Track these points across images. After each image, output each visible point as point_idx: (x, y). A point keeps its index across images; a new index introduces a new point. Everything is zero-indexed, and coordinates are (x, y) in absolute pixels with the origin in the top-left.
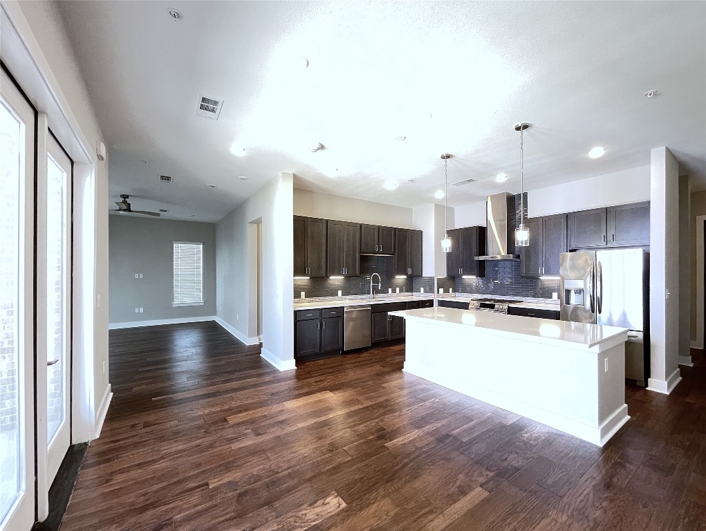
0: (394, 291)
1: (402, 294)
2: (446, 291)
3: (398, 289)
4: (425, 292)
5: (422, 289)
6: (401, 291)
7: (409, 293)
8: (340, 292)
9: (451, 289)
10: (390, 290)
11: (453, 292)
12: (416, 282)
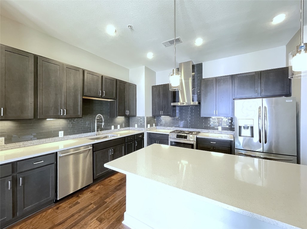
0: (116, 127)
1: (122, 129)
2: (151, 126)
3: (119, 126)
4: (138, 126)
5: (136, 125)
6: (121, 127)
7: (127, 128)
8: (61, 133)
9: (154, 124)
10: (113, 127)
11: (155, 126)
12: (132, 120)
